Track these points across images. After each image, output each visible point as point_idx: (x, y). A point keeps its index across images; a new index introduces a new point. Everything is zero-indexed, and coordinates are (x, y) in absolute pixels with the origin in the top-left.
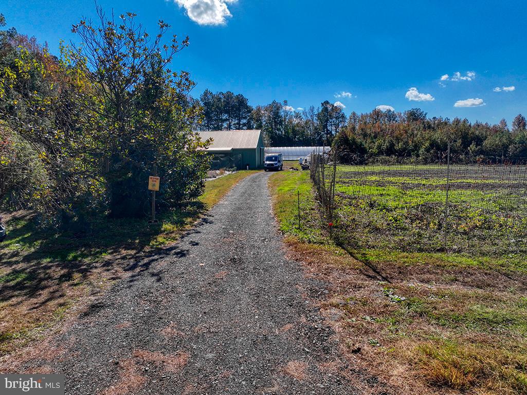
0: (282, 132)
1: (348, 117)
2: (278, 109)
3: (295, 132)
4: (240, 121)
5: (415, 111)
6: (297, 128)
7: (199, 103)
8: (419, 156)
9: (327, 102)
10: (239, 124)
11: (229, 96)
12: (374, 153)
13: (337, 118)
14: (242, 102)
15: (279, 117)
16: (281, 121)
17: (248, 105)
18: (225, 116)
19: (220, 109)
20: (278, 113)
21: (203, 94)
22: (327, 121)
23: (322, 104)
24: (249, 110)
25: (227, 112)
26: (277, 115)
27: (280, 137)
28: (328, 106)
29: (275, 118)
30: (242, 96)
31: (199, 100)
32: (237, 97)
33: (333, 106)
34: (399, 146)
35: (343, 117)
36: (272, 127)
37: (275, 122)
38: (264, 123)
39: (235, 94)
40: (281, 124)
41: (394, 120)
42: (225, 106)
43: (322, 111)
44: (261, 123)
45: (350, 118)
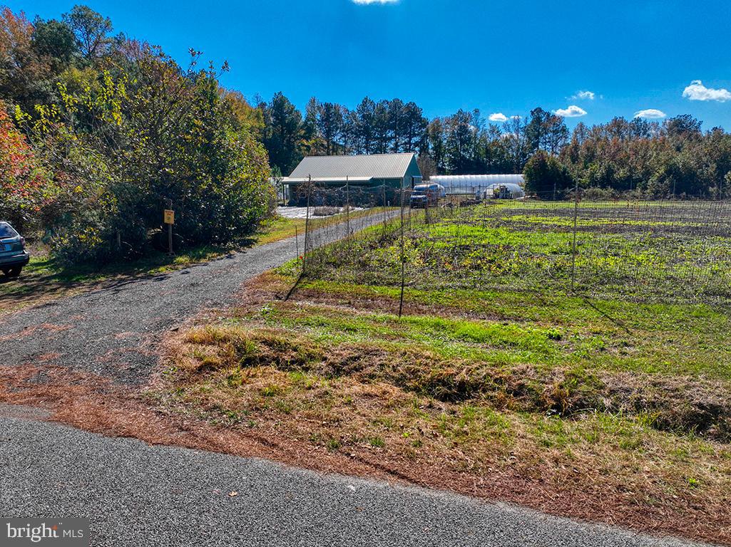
0: (470, 154)
1: (571, 131)
2: (465, 121)
3: (489, 154)
4: (410, 139)
5: (682, 118)
6: (493, 148)
7: (355, 116)
8: (647, 189)
9: (539, 110)
10: (409, 143)
11: (396, 104)
12: (584, 184)
13: (555, 132)
14: (413, 114)
15: (467, 133)
16: (470, 139)
17: (422, 116)
18: (390, 134)
19: (382, 123)
20: (465, 127)
21: (361, 103)
22: (537, 137)
23: (532, 113)
24: (424, 124)
25: (392, 127)
26: (463, 130)
28: (541, 115)
29: (461, 134)
30: (414, 104)
31: (356, 111)
32: (408, 106)
33: (548, 115)
34: (621, 173)
35: (564, 130)
36: (456, 147)
37: (461, 140)
38: (445, 142)
39: (405, 102)
40: (470, 143)
41: (644, 134)
42: (391, 119)
43: (532, 122)
44: (441, 142)
45: (576, 133)
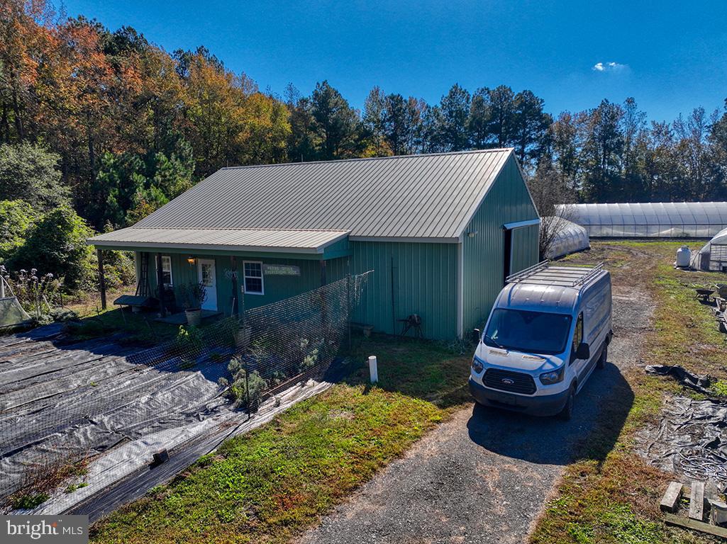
0: (620, 169)
2: (613, 118)
3: (652, 167)
6: (657, 159)
11: (503, 94)
15: (614, 135)
16: (620, 144)
17: (543, 112)
20: (612, 127)
21: (447, 94)
24: (546, 123)
25: (496, 130)
26: (609, 131)
27: (614, 178)
29: (605, 138)
30: (530, 93)
31: (440, 106)
32: (520, 97)
36: (596, 158)
37: (606, 147)
38: (580, 149)
39: (516, 91)
40: (619, 152)
42: (493, 117)
44: (572, 150)
